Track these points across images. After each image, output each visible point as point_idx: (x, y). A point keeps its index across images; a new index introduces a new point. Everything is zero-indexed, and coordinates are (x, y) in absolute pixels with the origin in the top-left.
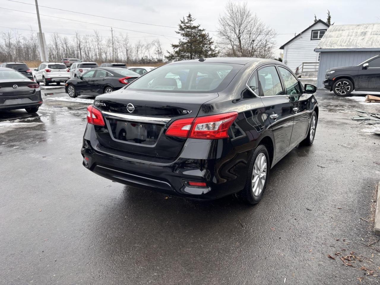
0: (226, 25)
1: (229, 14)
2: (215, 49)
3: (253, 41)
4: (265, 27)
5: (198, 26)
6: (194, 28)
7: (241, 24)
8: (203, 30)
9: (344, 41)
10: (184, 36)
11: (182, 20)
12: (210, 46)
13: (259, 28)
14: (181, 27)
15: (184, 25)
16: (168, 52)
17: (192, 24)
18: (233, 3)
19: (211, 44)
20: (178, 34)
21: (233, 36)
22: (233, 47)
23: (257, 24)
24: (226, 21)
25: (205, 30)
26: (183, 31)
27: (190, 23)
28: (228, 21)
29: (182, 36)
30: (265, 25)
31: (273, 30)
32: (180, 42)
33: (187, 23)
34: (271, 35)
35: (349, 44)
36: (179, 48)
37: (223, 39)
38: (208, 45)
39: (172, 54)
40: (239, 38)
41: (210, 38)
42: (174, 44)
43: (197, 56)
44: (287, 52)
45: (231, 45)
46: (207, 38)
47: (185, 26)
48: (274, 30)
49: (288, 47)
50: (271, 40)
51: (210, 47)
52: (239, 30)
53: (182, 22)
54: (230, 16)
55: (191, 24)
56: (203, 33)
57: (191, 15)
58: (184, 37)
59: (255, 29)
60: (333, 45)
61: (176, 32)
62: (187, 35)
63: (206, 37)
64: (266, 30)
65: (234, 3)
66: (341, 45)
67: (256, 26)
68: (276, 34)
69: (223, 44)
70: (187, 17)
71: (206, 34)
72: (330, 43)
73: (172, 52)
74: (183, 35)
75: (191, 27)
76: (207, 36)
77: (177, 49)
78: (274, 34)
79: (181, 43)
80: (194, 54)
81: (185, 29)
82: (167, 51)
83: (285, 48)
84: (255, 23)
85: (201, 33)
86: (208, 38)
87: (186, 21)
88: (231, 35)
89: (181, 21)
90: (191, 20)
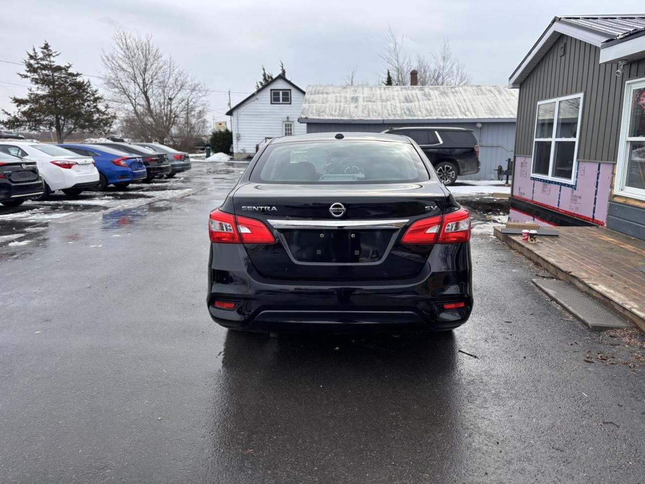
0: (118, 69)
1: (122, 49)
2: (106, 111)
3: (170, 99)
4: (189, 79)
5: (68, 67)
6: (59, 69)
7: (145, 70)
8: (78, 75)
9: (334, 109)
10: (37, 83)
11: (32, 53)
12: (95, 104)
13: (179, 78)
14: (29, 65)
15: (35, 62)
16: (6, 113)
17: (53, 62)
18: (127, 33)
19: (98, 101)
20: (26, 79)
21: (133, 89)
22: (135, 108)
23: (175, 72)
24: (117, 62)
25: (81, 74)
26: (35, 74)
27: (48, 59)
28: (120, 62)
29: (34, 83)
30: (188, 75)
31: (202, 84)
32: (31, 94)
33: (42, 59)
34: (200, 91)
35: (340, 113)
36: (30, 106)
37: (115, 92)
38: (92, 103)
39: (15, 117)
40: (145, 93)
41: (95, 90)
42: (19, 97)
43: (72, 121)
44: (238, 120)
45: (131, 104)
46: (87, 89)
47: (40, 65)
48: (205, 84)
49: (239, 113)
50: (200, 100)
51: (95, 107)
52: (144, 80)
53: (31, 57)
54: (124, 54)
55: (50, 61)
56: (79, 79)
57: (49, 44)
58: (37, 86)
59: (172, 80)
60: (321, 114)
61: (20, 75)
62: (44, 81)
63: (86, 87)
64: (190, 83)
65: (129, 33)
66: (332, 115)
67: (174, 75)
68: (207, 90)
69: (116, 102)
70: (42, 48)
71: (85, 83)
72: (317, 111)
73: (14, 113)
74: (36, 81)
75: (53, 67)
76: (88, 86)
77: (25, 108)
78: (204, 90)
79: (33, 96)
80: (63, 118)
81: (39, 71)
82: (3, 110)
83: (235, 113)
84: (171, 71)
85: (75, 79)
86: (89, 89)
87: (40, 55)
88: (128, 87)
89: (29, 55)
90: (49, 55)
